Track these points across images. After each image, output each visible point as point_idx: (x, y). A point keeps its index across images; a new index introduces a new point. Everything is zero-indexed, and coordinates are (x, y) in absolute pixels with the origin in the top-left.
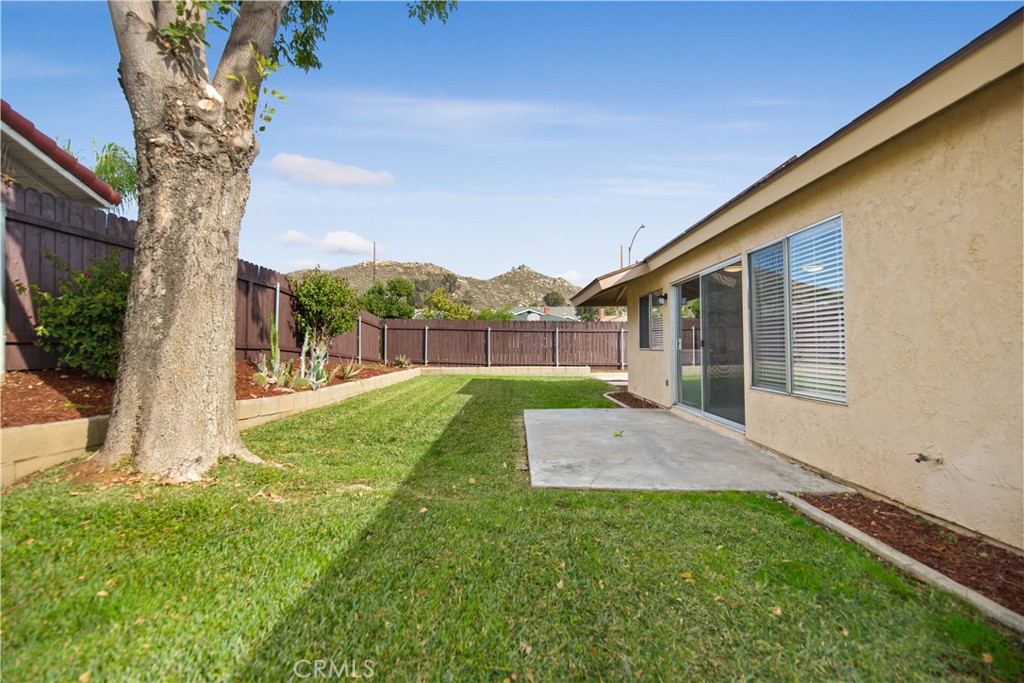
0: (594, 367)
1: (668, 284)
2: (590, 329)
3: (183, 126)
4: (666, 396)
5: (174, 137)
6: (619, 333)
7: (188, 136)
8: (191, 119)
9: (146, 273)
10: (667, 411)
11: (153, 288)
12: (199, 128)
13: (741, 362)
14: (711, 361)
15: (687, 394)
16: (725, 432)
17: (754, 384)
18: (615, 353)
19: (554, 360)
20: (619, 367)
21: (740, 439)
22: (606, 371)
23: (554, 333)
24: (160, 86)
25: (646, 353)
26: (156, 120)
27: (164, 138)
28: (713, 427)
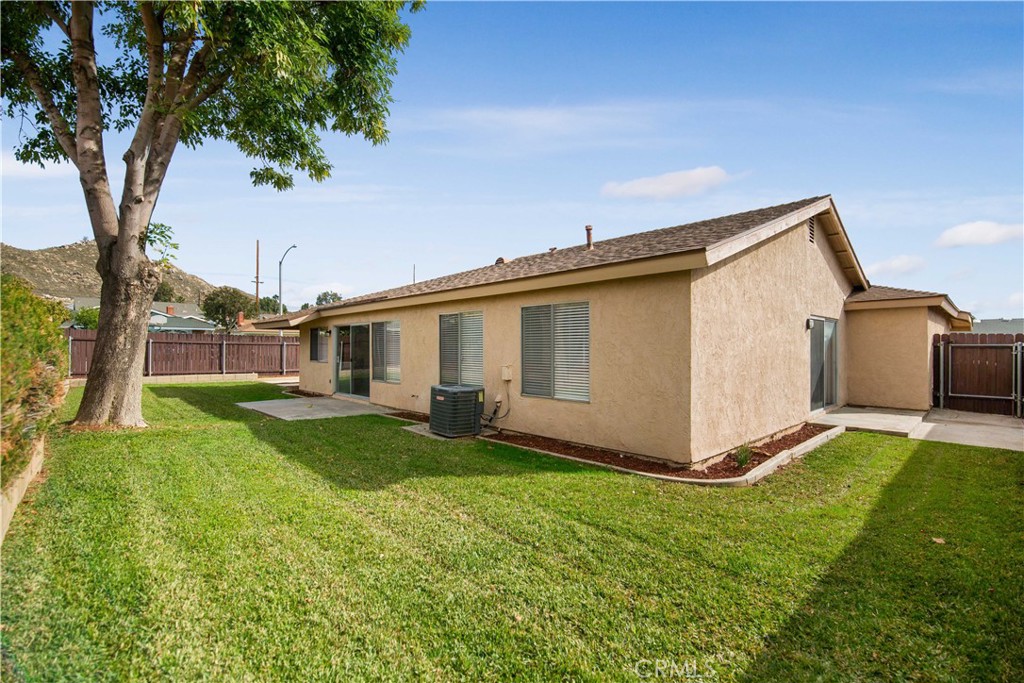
0: (261, 373)
1: (332, 325)
2: (255, 342)
3: (147, 278)
4: (330, 389)
5: (141, 282)
6: (282, 346)
7: (148, 282)
8: (150, 276)
9: (121, 339)
10: (330, 397)
11: (125, 345)
12: (153, 279)
13: (368, 367)
14: (355, 367)
15: (341, 387)
16: (361, 402)
17: (373, 378)
18: (278, 362)
19: (221, 368)
20: (281, 373)
21: (368, 403)
22: (270, 376)
23: (221, 345)
24: (137, 261)
25: (314, 364)
26: (134, 274)
27: (136, 282)
28: (356, 401)
